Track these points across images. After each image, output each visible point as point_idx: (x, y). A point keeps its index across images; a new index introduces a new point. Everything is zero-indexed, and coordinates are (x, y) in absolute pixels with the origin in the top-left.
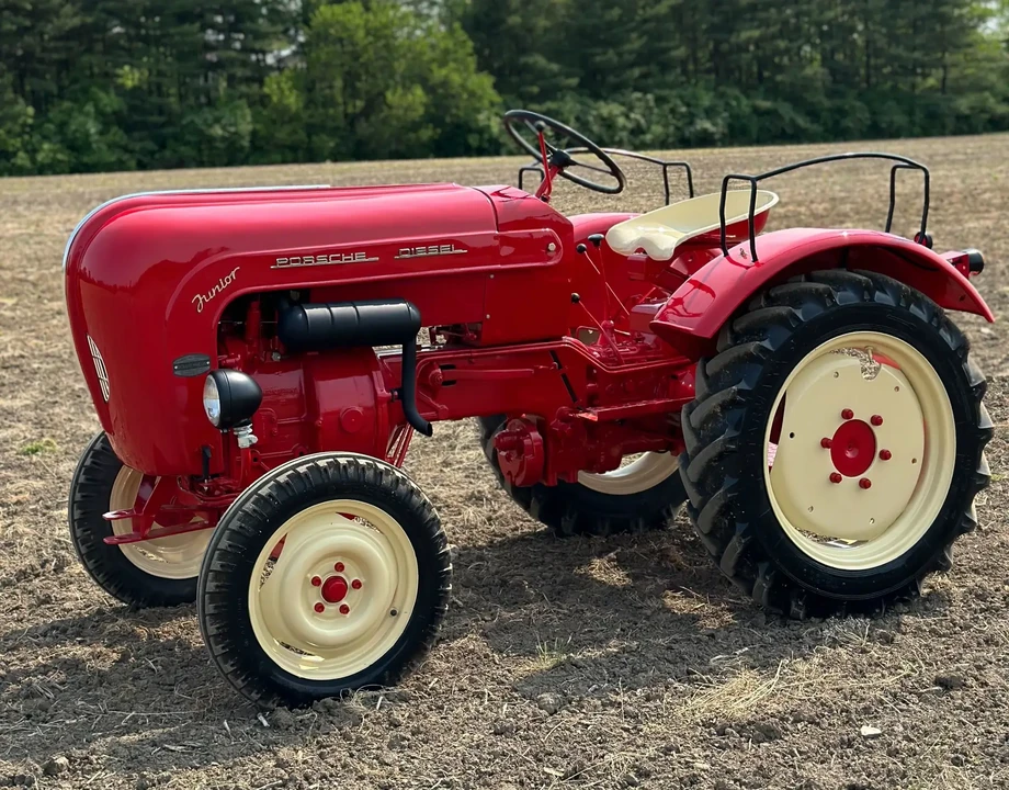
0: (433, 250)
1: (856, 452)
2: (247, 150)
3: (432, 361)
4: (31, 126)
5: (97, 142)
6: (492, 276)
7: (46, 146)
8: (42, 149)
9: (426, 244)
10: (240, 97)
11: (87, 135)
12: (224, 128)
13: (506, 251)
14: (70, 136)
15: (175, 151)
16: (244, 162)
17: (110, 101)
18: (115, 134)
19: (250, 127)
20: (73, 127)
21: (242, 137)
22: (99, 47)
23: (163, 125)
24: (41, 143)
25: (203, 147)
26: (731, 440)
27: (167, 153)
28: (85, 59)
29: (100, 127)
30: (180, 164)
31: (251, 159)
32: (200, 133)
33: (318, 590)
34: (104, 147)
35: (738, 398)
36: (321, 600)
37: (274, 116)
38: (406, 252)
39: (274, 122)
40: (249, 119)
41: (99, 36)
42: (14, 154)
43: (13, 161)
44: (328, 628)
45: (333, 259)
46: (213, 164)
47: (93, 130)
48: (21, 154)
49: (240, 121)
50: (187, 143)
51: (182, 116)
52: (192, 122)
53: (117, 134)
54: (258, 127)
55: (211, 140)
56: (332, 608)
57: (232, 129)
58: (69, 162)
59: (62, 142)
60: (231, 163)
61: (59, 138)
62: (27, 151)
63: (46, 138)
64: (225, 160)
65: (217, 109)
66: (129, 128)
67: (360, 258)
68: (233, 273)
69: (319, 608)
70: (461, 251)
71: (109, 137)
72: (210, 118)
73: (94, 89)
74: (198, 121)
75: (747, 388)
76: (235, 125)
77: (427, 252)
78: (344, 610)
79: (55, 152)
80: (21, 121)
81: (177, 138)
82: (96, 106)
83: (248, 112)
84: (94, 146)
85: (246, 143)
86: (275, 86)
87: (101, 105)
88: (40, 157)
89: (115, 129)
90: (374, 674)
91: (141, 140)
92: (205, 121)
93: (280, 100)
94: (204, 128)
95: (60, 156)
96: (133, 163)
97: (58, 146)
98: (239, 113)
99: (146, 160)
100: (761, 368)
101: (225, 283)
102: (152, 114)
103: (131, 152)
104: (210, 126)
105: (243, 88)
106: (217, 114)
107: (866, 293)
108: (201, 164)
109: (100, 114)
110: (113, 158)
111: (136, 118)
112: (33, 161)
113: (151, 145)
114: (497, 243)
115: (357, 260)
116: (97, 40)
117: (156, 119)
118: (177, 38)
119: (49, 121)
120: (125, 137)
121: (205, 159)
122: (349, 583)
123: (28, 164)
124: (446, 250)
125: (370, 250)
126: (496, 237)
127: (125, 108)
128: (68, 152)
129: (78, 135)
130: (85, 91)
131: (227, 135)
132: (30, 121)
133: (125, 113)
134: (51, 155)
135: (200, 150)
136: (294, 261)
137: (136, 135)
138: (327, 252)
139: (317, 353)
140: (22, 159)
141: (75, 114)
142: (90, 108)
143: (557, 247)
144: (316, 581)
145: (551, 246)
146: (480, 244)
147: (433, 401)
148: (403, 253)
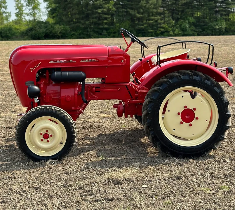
0: (90, 61)
1: (189, 117)
2: (224, 32)
3: (94, 86)
4: (174, 25)
5: (188, 29)
6: (107, 67)
7: (177, 30)
8: (176, 31)
9: (89, 59)
10: (223, 19)
11: (186, 27)
12: (219, 26)
13: (110, 61)
14: (182, 28)
15: (206, 32)
16: (223, 35)
17: (192, 20)
18: (192, 28)
19: (225, 26)
20: (183, 26)
21: (223, 29)
22: (190, 7)
23: (204, 25)
24: (175, 29)
25: (213, 31)
26: (149, 111)
27: (205, 32)
28: (187, 10)
29: (189, 26)
30: (208, 35)
31: (225, 34)
32: (213, 27)
33: (42, 136)
34: (190, 30)
35: (152, 100)
36: (43, 138)
37: (231, 24)
38: (83, 61)
39: (231, 25)
40: (225, 24)
41: (191, 5)
42: (170, 32)
43: (169, 33)
44: (44, 145)
45: (64, 61)
46: (215, 35)
47: (187, 27)
48: (171, 32)
49: (222, 24)
50: (209, 30)
51: (209, 23)
52: (211, 25)
53: (193, 27)
54: (227, 26)
55: (215, 29)
56: (45, 140)
57: (221, 27)
58: (182, 33)
59: (180, 29)
60: (219, 35)
61: (180, 28)
62: (173, 31)
63: (177, 28)
64: (218, 34)
65: (217, 22)
66: (196, 26)
67: (71, 61)
69: (42, 140)
70: (98, 61)
71: (191, 28)
72: (215, 24)
73: (188, 17)
74: (212, 25)
75: (154, 98)
76: (221, 26)
77: (89, 61)
78: (48, 141)
79: (179, 31)
80: (171, 24)
81: (207, 29)
82: (188, 21)
83: (225, 22)
84: (188, 30)
85: (224, 30)
86: (232, 16)
87: (189, 21)
88: (175, 32)
89: (193, 26)
90: (56, 156)
91: (199, 29)
92: (214, 24)
93: (233, 20)
94: (214, 26)
95: (180, 32)
96: (196, 34)
97: (179, 30)
98: (222, 23)
99: (199, 34)
100: (158, 94)
101: (38, 66)
102: (202, 23)
103: (196, 32)
104: (215, 26)
105: (224, 17)
106: (217, 23)
107: (191, 77)
108: (212, 35)
109: (189, 23)
110: (192, 33)
111: (198, 24)
112: (174, 33)
113: (200, 30)
116: (190, 6)
117: (202, 24)
118: (208, 5)
119: (178, 24)
120: (195, 28)
121: (213, 33)
122: (50, 135)
123: (172, 34)
124: (93, 60)
125: (74, 60)
126: (107, 58)
127: (195, 21)
128: (181, 31)
129: (184, 27)
130: (186, 17)
131: (219, 28)
132: (173, 24)
133: (195, 23)
134: (178, 32)
135: (212, 32)
136: (54, 61)
137: (197, 28)
138: (63, 60)
139: (63, 82)
140: (171, 33)
141: (184, 23)
142: (187, 21)
143: (124, 61)
144: (41, 134)
145: (123, 61)
146: (103, 60)
147: (94, 95)
148: (82, 61)
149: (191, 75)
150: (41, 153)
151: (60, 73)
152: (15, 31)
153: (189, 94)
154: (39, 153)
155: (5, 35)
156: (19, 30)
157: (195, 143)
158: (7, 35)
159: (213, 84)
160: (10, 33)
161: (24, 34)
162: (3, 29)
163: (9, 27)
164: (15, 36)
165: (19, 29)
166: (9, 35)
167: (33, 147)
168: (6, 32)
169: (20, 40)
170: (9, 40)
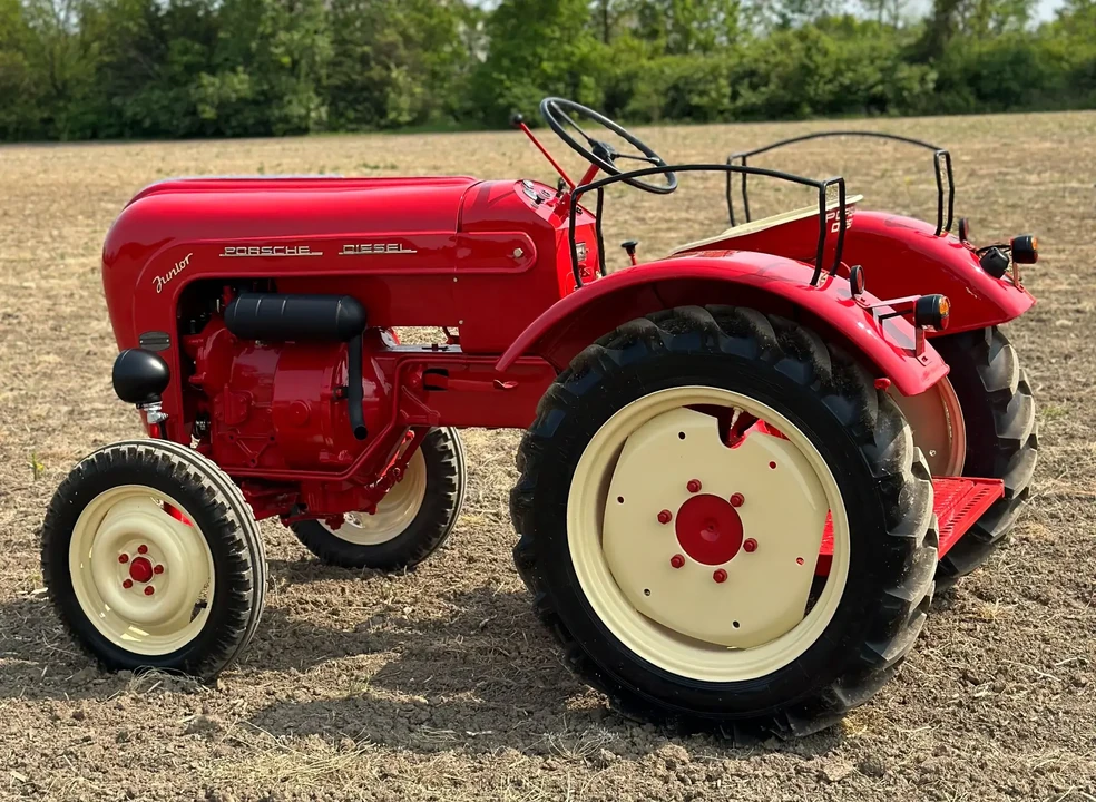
0: (380, 248)
1: (717, 535)
3: (418, 363)
6: (455, 280)
9: (374, 242)
13: (463, 253)
33: (126, 568)
36: (130, 577)
38: (350, 249)
45: (277, 251)
56: (140, 587)
67: (303, 251)
68: (187, 259)
69: (128, 584)
70: (409, 251)
77: (373, 249)
78: (150, 591)
101: (179, 268)
114: (452, 244)
115: (300, 254)
122: (153, 566)
124: (392, 249)
125: (313, 245)
126: (452, 238)
136: (240, 251)
138: (274, 244)
139: (293, 343)
143: (527, 253)
144: (124, 559)
145: (518, 252)
146: (432, 245)
147: (423, 406)
148: (347, 249)
149: (711, 331)
150: (131, 640)
151: (253, 300)
152: (1042, 67)
153: (713, 422)
154: (125, 637)
155: (994, 85)
156: (1067, 61)
157: (745, 668)
158: (1005, 85)
159: (818, 383)
160: (1016, 75)
161: (1084, 81)
162: (986, 59)
163: (1013, 47)
164: (1043, 89)
165: (1066, 57)
166: (1015, 86)
167: (105, 611)
168: (999, 72)
169: (1063, 108)
170: (1012, 112)
